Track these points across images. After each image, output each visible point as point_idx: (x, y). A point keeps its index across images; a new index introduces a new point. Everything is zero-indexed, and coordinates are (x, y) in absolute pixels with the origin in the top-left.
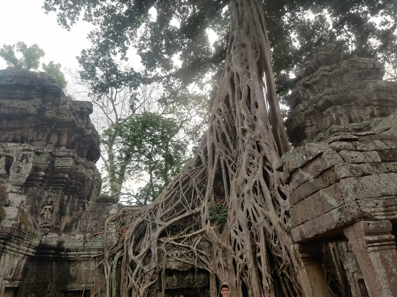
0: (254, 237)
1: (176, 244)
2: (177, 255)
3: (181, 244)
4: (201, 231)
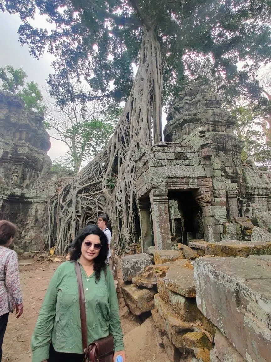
0: (127, 196)
1: (86, 197)
2: (86, 203)
3: (89, 198)
4: (101, 191)
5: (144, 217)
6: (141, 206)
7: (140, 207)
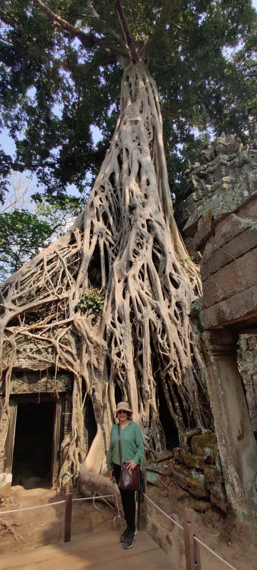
1: (31, 335)
2: (31, 350)
3: (38, 336)
4: (67, 320)
5: (227, 380)
6: (218, 347)
7: (213, 351)
